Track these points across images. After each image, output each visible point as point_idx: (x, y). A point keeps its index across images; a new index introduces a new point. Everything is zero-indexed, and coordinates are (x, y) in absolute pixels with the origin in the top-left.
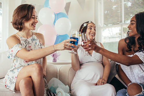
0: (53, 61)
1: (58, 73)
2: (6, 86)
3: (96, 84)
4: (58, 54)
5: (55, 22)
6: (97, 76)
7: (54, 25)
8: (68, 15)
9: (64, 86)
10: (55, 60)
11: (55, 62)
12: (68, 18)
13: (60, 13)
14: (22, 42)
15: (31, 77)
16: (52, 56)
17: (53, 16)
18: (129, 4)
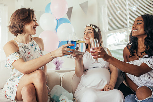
0: (56, 70)
1: (61, 81)
2: (6, 96)
3: (103, 90)
4: (61, 62)
5: (57, 28)
6: (104, 82)
7: (56, 31)
8: (70, 20)
9: (68, 93)
10: (58, 68)
11: (58, 69)
12: (70, 23)
13: (62, 19)
14: (20, 49)
15: (33, 84)
16: (55, 64)
17: (55, 22)
18: (134, 8)
